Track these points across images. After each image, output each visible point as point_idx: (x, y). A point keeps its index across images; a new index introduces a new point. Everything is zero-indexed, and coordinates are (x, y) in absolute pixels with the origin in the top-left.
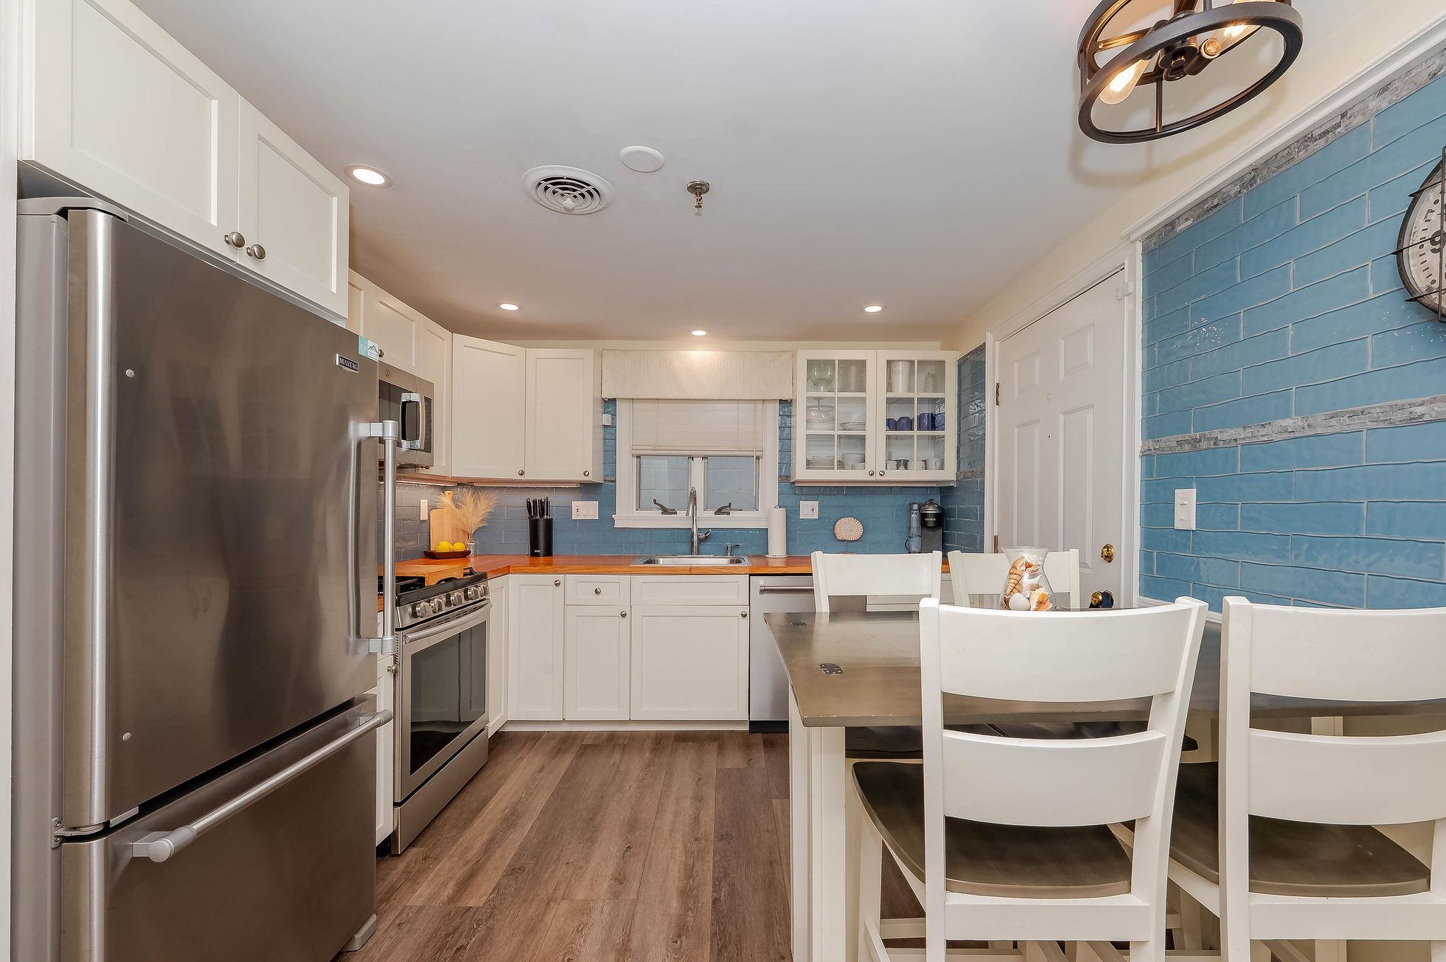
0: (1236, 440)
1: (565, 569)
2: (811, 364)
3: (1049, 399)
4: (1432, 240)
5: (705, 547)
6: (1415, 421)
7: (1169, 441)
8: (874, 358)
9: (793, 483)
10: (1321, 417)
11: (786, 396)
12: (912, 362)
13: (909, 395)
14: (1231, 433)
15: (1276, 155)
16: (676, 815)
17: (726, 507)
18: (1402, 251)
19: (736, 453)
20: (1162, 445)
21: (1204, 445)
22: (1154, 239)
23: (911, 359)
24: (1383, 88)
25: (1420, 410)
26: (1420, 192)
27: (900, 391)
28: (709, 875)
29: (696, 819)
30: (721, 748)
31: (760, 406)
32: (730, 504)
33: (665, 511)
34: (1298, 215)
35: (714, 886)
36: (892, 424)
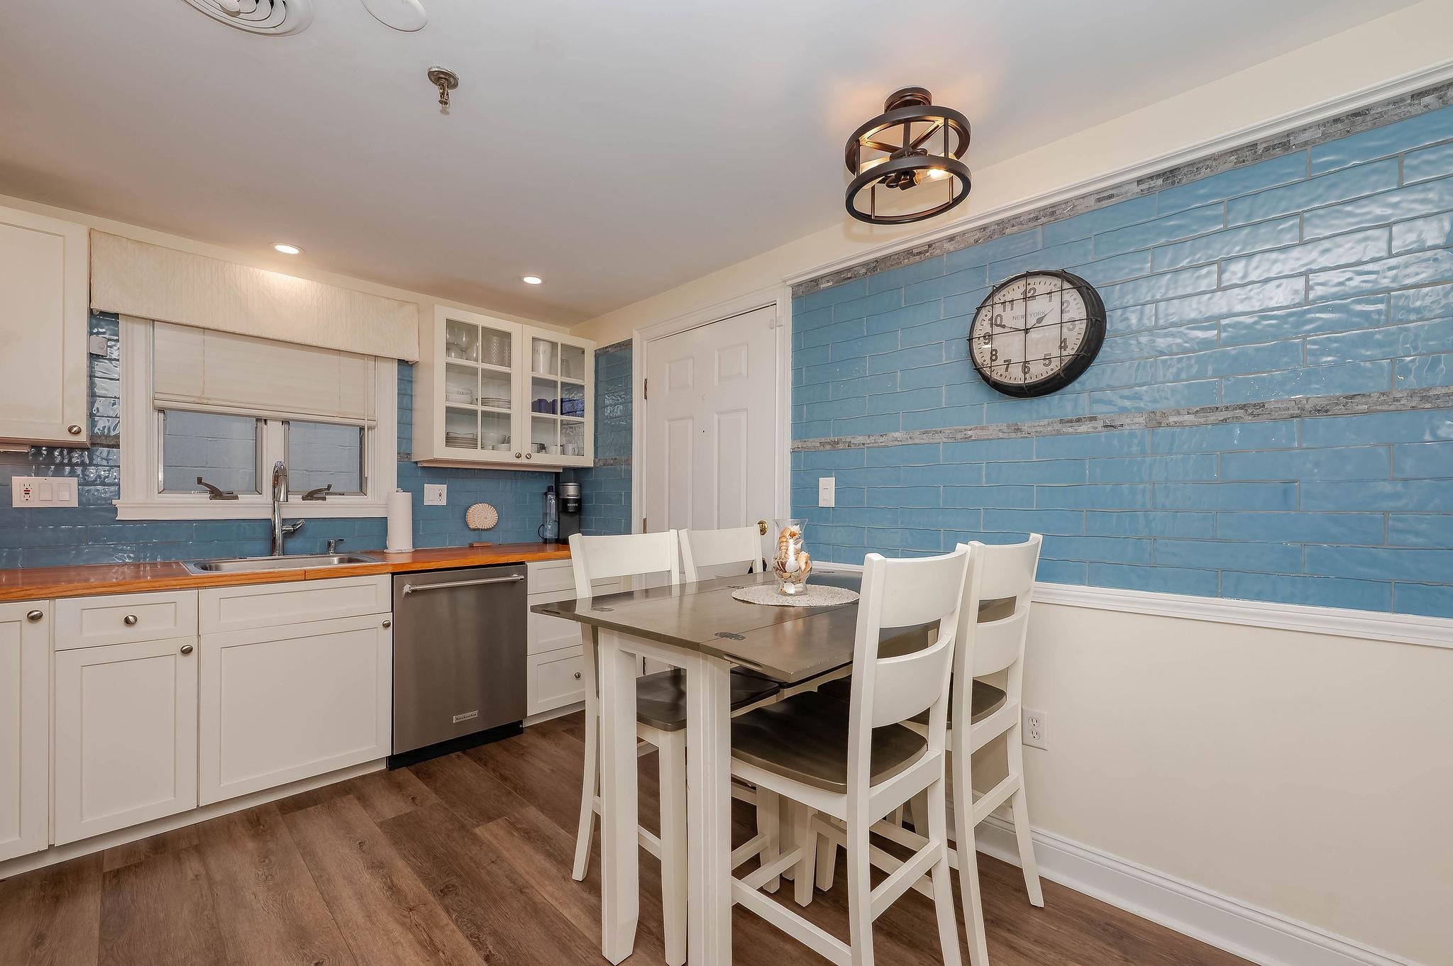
0: (864, 444)
1: (44, 592)
2: (452, 325)
3: (703, 399)
4: (984, 337)
5: (293, 543)
6: (967, 438)
7: (813, 443)
8: (522, 332)
9: (416, 463)
10: (917, 433)
11: (410, 356)
12: (554, 345)
13: (552, 377)
14: (860, 439)
15: (890, 257)
16: (360, 896)
17: (320, 490)
18: (972, 339)
19: (337, 420)
20: (809, 444)
21: (841, 446)
22: (802, 289)
23: (554, 340)
24: (951, 239)
25: (970, 433)
26: (981, 307)
27: (543, 373)
28: (460, 937)
29: (393, 889)
30: (362, 799)
31: (371, 363)
32: (329, 487)
33: (216, 494)
34: (903, 302)
35: (474, 945)
36: (538, 406)
